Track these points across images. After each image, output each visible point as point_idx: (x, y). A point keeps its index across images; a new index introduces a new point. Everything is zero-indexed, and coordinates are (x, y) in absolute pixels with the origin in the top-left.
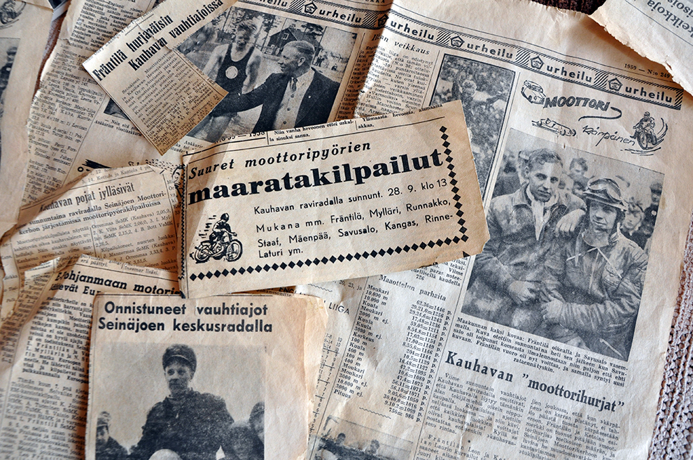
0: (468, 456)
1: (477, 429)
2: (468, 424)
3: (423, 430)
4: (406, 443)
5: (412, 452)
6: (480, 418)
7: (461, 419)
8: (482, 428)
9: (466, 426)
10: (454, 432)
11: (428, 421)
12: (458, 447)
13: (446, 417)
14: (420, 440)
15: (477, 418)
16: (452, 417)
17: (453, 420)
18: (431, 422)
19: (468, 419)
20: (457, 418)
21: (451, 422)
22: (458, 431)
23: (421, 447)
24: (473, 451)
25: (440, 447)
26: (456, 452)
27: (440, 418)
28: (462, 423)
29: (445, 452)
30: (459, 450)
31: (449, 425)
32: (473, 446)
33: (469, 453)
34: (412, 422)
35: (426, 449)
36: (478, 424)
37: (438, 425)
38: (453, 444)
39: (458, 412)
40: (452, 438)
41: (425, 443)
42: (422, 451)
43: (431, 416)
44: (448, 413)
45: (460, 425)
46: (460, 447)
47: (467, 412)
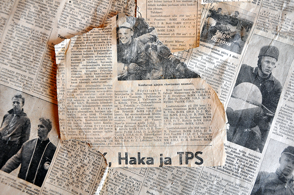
0: (285, 21)
1: (289, 10)
2: (284, 8)
3: (261, 9)
4: (252, 14)
5: (256, 17)
6: (291, 5)
7: (281, 5)
8: (292, 10)
9: (283, 9)
10: (277, 10)
11: (264, 5)
12: (279, 16)
13: (273, 4)
14: (260, 13)
15: (289, 5)
16: (276, 4)
17: (276, 6)
18: (265, 6)
19: (284, 5)
20: (279, 5)
21: (275, 6)
22: (279, 10)
23: (260, 16)
24: (287, 19)
25: (270, 16)
26: (278, 19)
27: (269, 5)
28: (281, 7)
29: (273, 18)
30: (280, 18)
31: (275, 7)
32: (287, 17)
33: (286, 20)
34: (256, 5)
35: (263, 17)
36: (290, 8)
37: (269, 7)
38: (277, 16)
39: (279, 2)
40: (276, 13)
41: (262, 14)
42: (261, 17)
43: (265, 3)
44: (274, 2)
45: (280, 8)
46: (281, 17)
47: (284, 2)
